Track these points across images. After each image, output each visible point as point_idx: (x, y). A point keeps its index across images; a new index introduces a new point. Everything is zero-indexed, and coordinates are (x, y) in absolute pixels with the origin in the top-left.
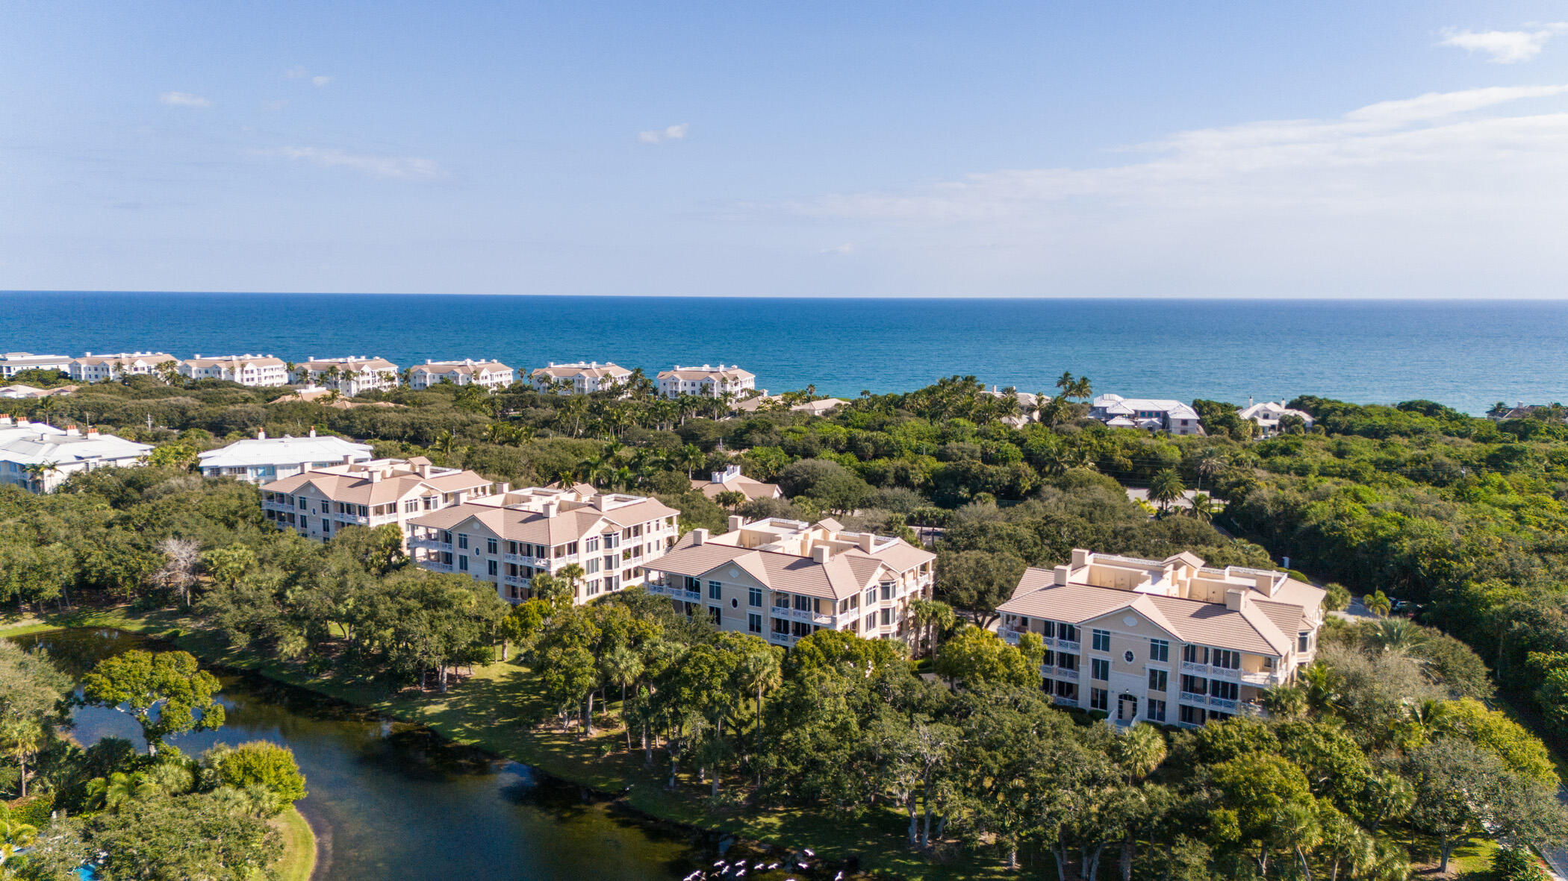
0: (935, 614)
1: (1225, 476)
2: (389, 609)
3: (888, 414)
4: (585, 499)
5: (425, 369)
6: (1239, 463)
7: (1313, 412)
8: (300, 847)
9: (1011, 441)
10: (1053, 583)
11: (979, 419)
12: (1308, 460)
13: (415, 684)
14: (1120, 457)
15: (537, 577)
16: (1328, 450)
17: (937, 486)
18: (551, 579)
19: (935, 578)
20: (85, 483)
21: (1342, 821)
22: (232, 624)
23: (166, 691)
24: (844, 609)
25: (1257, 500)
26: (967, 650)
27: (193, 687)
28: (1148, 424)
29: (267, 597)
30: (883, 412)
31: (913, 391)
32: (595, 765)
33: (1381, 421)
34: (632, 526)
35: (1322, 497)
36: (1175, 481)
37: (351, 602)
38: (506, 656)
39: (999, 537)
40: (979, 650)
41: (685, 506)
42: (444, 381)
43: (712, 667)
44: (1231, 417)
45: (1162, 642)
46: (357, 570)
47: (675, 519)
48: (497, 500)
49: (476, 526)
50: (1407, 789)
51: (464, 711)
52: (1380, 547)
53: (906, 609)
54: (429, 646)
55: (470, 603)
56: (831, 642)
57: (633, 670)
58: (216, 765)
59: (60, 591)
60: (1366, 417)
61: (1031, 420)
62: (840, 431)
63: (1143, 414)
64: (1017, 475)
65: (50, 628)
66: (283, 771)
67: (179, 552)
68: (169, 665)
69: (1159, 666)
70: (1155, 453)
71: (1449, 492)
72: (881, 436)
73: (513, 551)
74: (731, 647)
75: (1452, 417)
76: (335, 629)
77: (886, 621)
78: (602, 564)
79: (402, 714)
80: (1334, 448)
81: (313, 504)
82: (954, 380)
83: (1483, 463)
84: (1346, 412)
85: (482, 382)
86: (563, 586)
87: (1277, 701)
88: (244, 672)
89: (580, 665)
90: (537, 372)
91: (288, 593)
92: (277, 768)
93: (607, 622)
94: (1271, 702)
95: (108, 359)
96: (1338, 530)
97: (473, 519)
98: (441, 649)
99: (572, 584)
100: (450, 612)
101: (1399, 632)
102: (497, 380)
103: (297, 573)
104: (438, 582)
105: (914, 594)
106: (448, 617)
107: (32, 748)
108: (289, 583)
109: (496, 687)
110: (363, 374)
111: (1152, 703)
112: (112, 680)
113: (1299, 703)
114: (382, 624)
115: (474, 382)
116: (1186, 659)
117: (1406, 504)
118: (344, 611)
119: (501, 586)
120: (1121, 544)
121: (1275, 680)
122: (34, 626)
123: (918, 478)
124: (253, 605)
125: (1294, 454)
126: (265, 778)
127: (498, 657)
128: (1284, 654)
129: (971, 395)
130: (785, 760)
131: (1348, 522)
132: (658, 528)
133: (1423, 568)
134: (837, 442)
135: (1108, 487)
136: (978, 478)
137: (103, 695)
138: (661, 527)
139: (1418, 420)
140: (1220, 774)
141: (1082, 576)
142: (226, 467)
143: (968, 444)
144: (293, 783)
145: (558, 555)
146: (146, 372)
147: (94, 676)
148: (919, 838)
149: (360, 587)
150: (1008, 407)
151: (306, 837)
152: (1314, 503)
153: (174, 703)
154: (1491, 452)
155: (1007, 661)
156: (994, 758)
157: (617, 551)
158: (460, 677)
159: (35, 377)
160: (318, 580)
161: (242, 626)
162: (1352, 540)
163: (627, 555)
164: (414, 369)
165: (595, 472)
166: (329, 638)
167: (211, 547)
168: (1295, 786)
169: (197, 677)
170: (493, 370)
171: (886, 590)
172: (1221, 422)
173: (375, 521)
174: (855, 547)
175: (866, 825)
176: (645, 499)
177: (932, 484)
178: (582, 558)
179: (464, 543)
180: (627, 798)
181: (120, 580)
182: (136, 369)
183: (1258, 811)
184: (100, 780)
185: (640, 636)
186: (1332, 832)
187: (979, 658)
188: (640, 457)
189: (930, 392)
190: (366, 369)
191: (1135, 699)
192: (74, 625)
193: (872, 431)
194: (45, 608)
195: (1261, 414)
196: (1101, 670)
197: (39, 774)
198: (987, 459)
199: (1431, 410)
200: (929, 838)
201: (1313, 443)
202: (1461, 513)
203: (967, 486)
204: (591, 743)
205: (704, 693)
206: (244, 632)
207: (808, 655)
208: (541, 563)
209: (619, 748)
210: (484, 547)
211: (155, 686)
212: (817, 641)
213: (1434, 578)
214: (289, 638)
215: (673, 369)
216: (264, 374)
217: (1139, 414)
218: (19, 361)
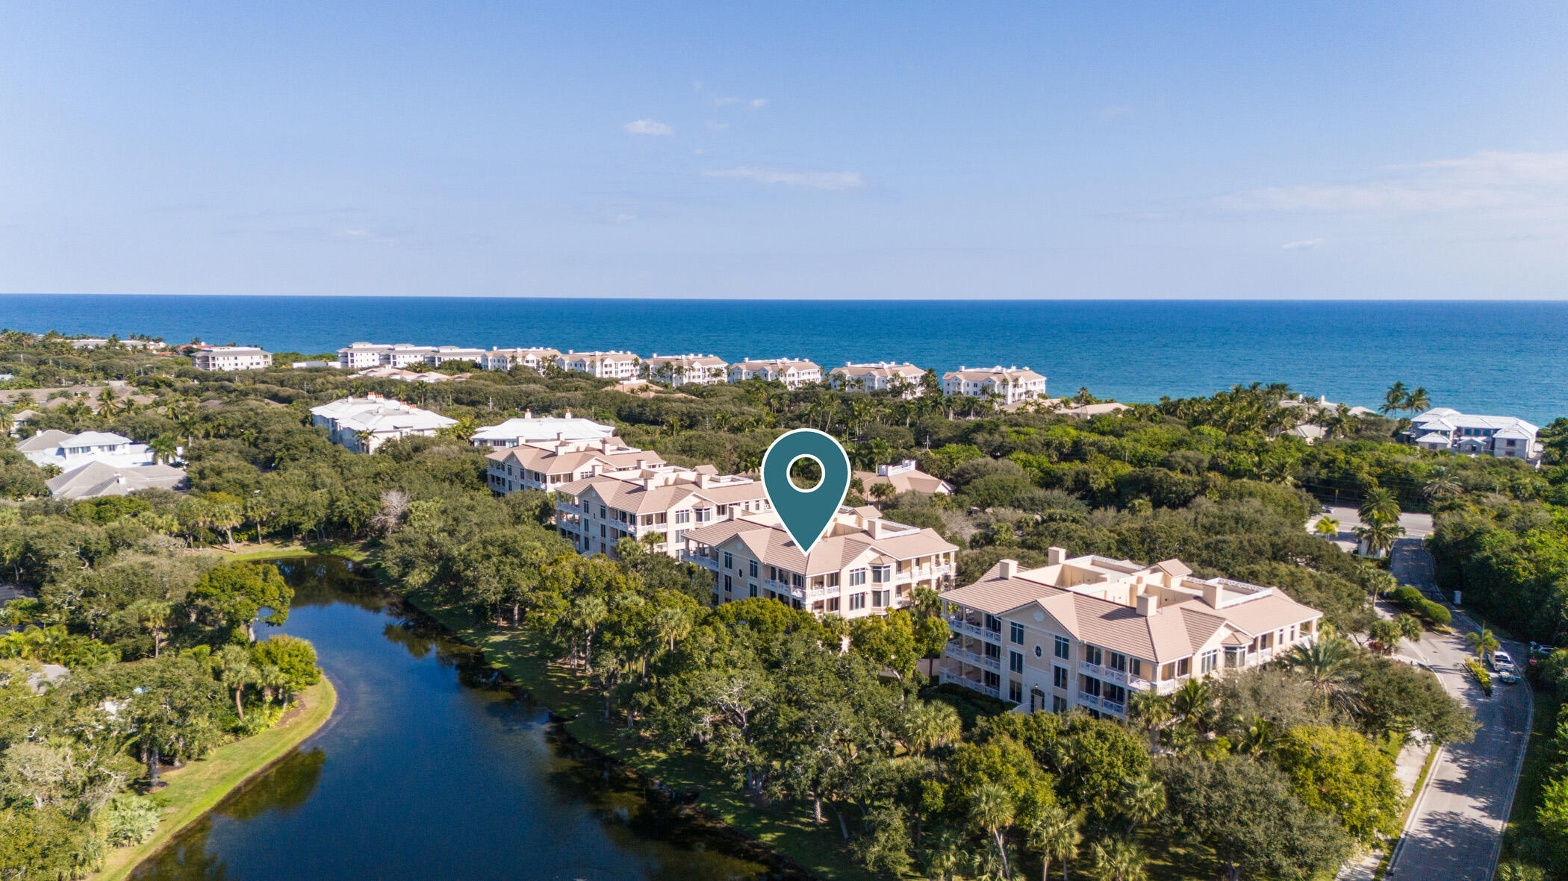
0: (934, 602)
5: (742, 366)
8: (313, 720)
10: (998, 576)
15: (621, 540)
18: (631, 542)
24: (819, 584)
28: (1467, 443)
31: (1187, 398)
34: (727, 504)
42: (756, 378)
45: (1065, 640)
49: (594, 494)
52: (1544, 585)
59: (316, 526)
62: (1068, 434)
63: (1468, 432)
64: (1204, 486)
65: (308, 553)
67: (394, 501)
69: (1061, 663)
70: (1407, 473)
72: (1108, 441)
73: (616, 517)
81: (516, 472)
82: (1254, 387)
85: (788, 379)
90: (835, 371)
92: (295, 656)
95: (508, 352)
96: (1510, 563)
97: (593, 488)
99: (652, 548)
100: (516, 561)
102: (803, 378)
105: (924, 582)
106: (512, 563)
110: (694, 370)
111: (1056, 699)
115: (782, 379)
116: (1090, 660)
121: (1154, 686)
122: (297, 551)
123: (1098, 484)
128: (1163, 662)
142: (493, 440)
144: (308, 670)
145: (646, 523)
146: (535, 365)
148: (755, 785)
159: (455, 367)
162: (1519, 576)
164: (735, 365)
167: (416, 499)
170: (799, 368)
171: (877, 573)
173: (551, 488)
177: (1113, 489)
178: (669, 528)
179: (587, 509)
181: (350, 520)
182: (527, 362)
190: (696, 365)
191: (1044, 695)
192: (324, 552)
193: (1108, 436)
194: (311, 538)
196: (1017, 662)
203: (1150, 494)
208: (631, 529)
210: (598, 513)
215: (957, 369)
216: (620, 368)
217: (1459, 431)
218: (449, 353)
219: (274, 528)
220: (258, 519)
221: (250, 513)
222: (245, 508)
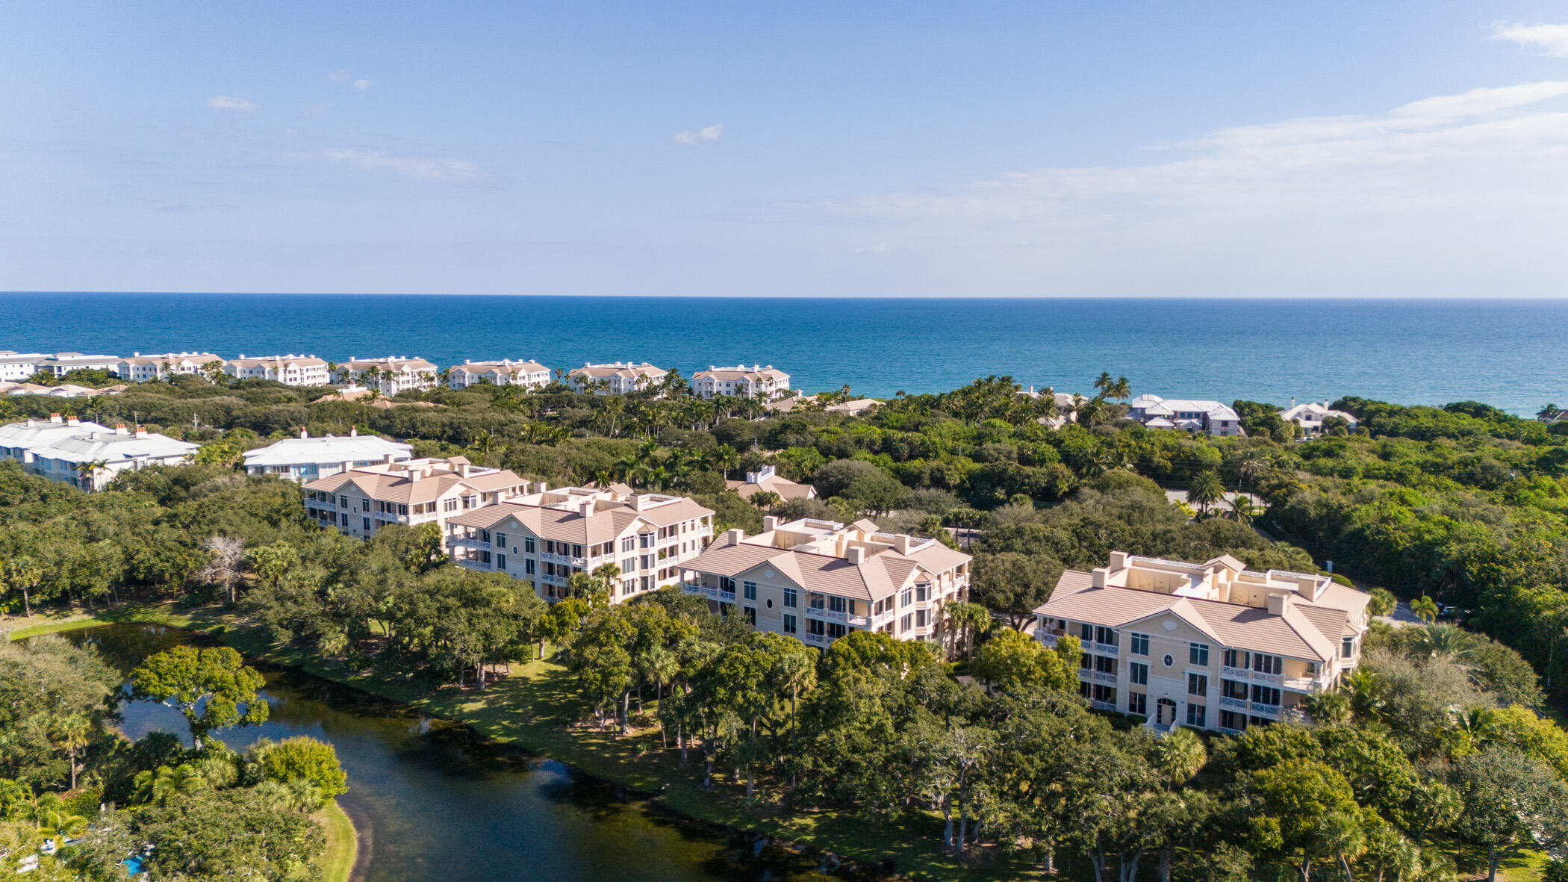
0: (971, 616)
1: (1266, 479)
2: (428, 607)
3: (923, 414)
4: (621, 499)
5: (464, 369)
6: (1281, 465)
7: (1357, 414)
8: (342, 841)
9: (1048, 442)
10: (1091, 586)
11: (1015, 420)
12: (1352, 463)
13: (453, 682)
14: (1159, 458)
15: (574, 576)
16: (1373, 452)
17: (973, 488)
18: (588, 578)
19: (971, 580)
20: (131, 481)
21: (1387, 829)
22: (276, 621)
23: (212, 686)
24: (879, 610)
25: (1299, 502)
26: (1004, 653)
27: (237, 683)
28: (1188, 425)
29: (309, 595)
30: (918, 413)
31: (948, 392)
32: (630, 764)
33: (1427, 423)
34: (667, 526)
35: (1367, 500)
36: (1216, 483)
37: (391, 600)
38: (543, 654)
39: (1036, 539)
40: (1015, 653)
41: (720, 506)
42: (483, 381)
43: (747, 667)
44: (1272, 418)
45: (1202, 646)
46: (397, 568)
47: (710, 519)
48: (535, 499)
49: (514, 525)
50: (1454, 798)
51: (502, 709)
52: (1426, 551)
53: (941, 611)
54: (467, 643)
55: (508, 601)
56: (866, 643)
57: (669, 669)
58: (260, 759)
59: (109, 587)
60: (1413, 418)
61: (1068, 421)
62: (874, 431)
63: (1183, 415)
64: (1054, 477)
65: (99, 623)
66: (325, 766)
67: (224, 549)
68: (215, 661)
69: (1198, 670)
70: (1194, 455)
71: (1498, 495)
72: (916, 437)
73: (550, 550)
74: (766, 648)
75: (1502, 419)
76: (375, 627)
77: (921, 623)
78: (638, 564)
79: (442, 711)
80: (1380, 450)
81: (355, 503)
82: (990, 380)
83: (1533, 466)
84: (1392, 413)
85: (520, 382)
86: (600, 586)
87: (1321, 707)
88: (287, 668)
89: (616, 664)
90: (574, 372)
91: (330, 590)
92: (319, 763)
93: (643, 621)
94: (1314, 708)
95: (156, 359)
96: (1383, 533)
97: (511, 518)
98: (480, 646)
99: (608, 583)
100: (489, 611)
101: (1447, 638)
102: (534, 380)
103: (339, 571)
104: (477, 581)
105: (950, 596)
106: (486, 615)
107: (82, 742)
108: (331, 581)
109: (533, 685)
110: (403, 374)
111: (1191, 708)
112: (160, 675)
113: (1343, 709)
114: (421, 622)
115: (512, 382)
116: (1227, 663)
117: (1454, 507)
118: (384, 608)
119: (538, 585)
120: (1160, 547)
121: (1318, 686)
122: (84, 621)
123: (954, 479)
124: (296, 602)
125: (1338, 456)
126: (307, 773)
127: (535, 655)
128: (1327, 660)
129: (1007, 395)
130: (820, 761)
131: (1393, 526)
132: (693, 529)
133: (1471, 573)
134: (872, 442)
135: (1147, 489)
136: (1016, 480)
137: (151, 689)
138: (696, 527)
139: (1466, 421)
140: (1261, 780)
141: (1120, 579)
142: (270, 466)
143: (1005, 444)
144: (334, 778)
145: (594, 554)
146: (192, 372)
147: (142, 671)
148: (955, 841)
149: (400, 585)
150: (1045, 407)
151: (347, 832)
152: (1358, 506)
153: (219, 698)
154: (1541, 454)
155: (1043, 662)
156: (1031, 762)
157: (653, 551)
158: (497, 675)
159: (86, 377)
160: (359, 578)
161: (285, 623)
162: (1398, 544)
163: (662, 554)
164: (453, 369)
165: (631, 472)
166: (370, 635)
167: (255, 545)
168: (1339, 794)
169: (242, 672)
170: (530, 370)
171: (922, 591)
172: (1262, 423)
173: (415, 520)
174: (891, 548)
175: (902, 828)
176: (680, 499)
177: (968, 485)
178: (618, 558)
179: (501, 542)
180: (662, 798)
181: (167, 576)
182: (183, 369)
183: (1301, 819)
184: (149, 773)
185: (676, 636)
186: (1377, 841)
187: (1016, 661)
188: (676, 457)
189: (966, 393)
190: (406, 369)
191: (1174, 704)
192: (122, 620)
193: (907, 431)
194: (94, 604)
195: (1304, 416)
196: (1140, 674)
197: (88, 767)
198: (1024, 460)
199: (1479, 411)
200: (965, 841)
201: (1357, 445)
202: (1511, 517)
203: (1003, 487)
204: (626, 742)
205: (740, 694)
206: (287, 629)
207: (843, 656)
208: (578, 562)
209: (655, 747)
210: (522, 547)
211: (201, 681)
212: (852, 643)
213: (1482, 582)
214: (331, 635)
215: (708, 369)
216: (306, 374)
217: (1178, 415)
218: (69, 361)
219: (50, 594)
220: (27, 584)
221: (15, 578)
222: (8, 573)
